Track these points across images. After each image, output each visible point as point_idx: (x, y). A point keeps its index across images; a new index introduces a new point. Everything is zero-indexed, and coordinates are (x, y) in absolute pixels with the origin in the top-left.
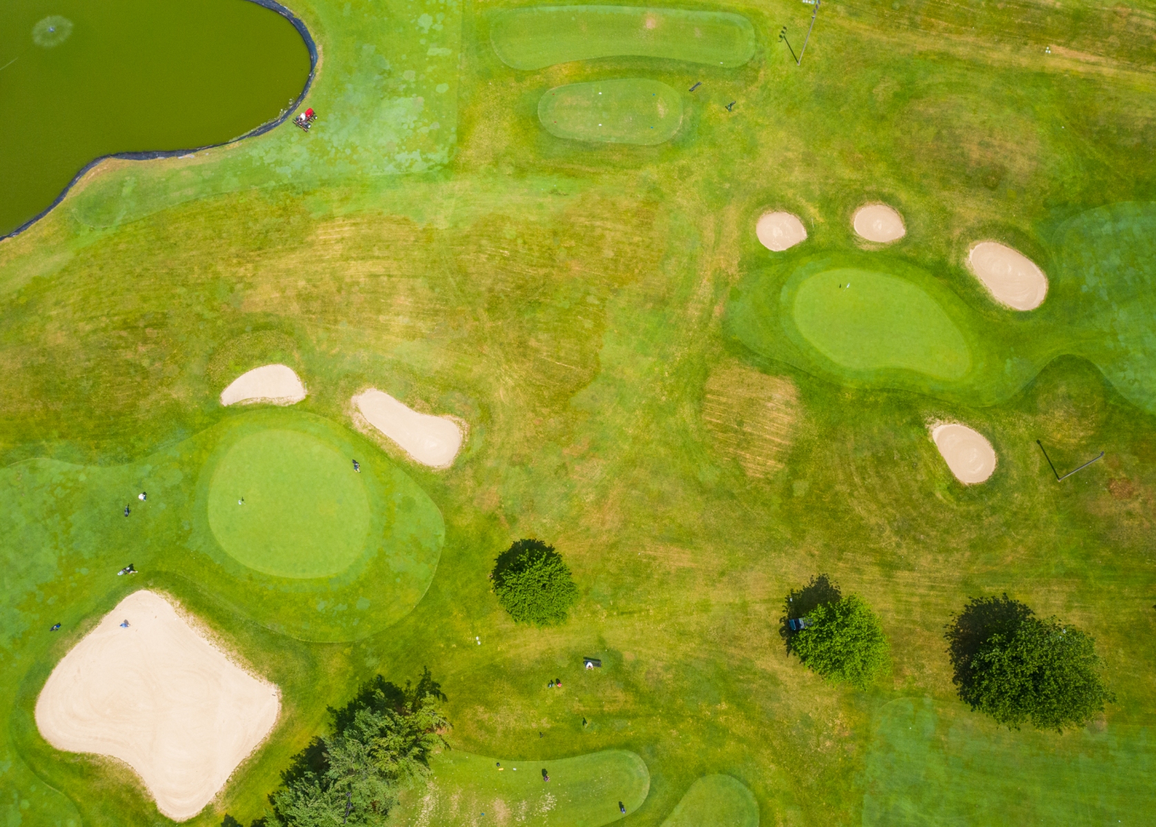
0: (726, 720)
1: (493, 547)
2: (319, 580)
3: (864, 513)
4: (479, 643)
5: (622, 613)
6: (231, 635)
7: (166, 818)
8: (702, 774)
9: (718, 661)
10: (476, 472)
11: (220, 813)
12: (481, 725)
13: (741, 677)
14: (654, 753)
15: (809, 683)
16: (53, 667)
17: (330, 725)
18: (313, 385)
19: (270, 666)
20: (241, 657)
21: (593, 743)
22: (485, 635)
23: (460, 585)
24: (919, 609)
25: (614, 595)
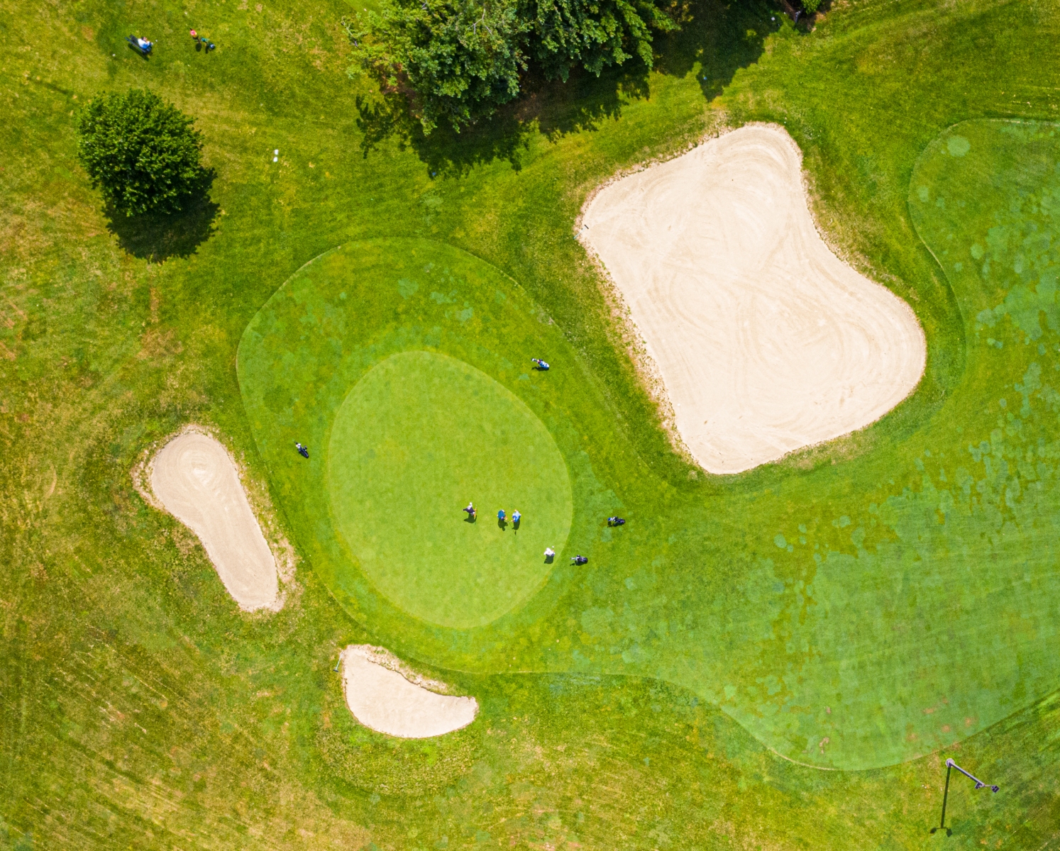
2: (453, 353)
5: (65, 92)
6: (610, 340)
7: (796, 139)
10: (154, 394)
12: (328, 43)
16: (876, 425)
17: (526, 146)
18: (326, 659)
22: (262, 159)
23: (262, 244)
25: (62, 121)
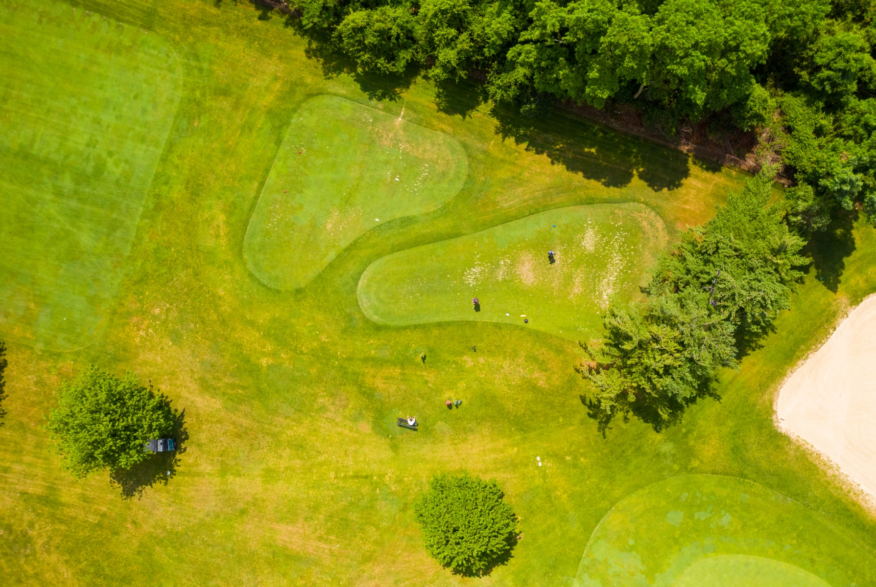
0: (264, 346)
1: (513, 572)
2: (728, 551)
3: (63, 569)
4: (538, 458)
8: (299, 291)
9: (263, 412)
11: (842, 297)
12: (543, 366)
13: (240, 391)
14: (350, 318)
15: (165, 377)
19: (787, 453)
20: (822, 467)
21: (417, 335)
22: (531, 468)
24: (27, 448)
25: (373, 499)
